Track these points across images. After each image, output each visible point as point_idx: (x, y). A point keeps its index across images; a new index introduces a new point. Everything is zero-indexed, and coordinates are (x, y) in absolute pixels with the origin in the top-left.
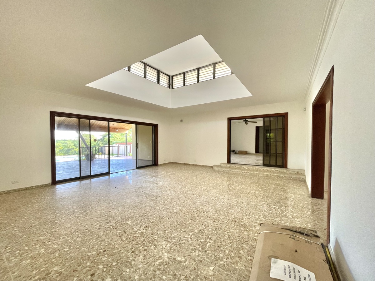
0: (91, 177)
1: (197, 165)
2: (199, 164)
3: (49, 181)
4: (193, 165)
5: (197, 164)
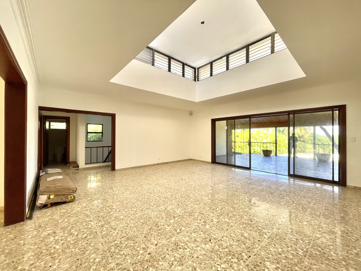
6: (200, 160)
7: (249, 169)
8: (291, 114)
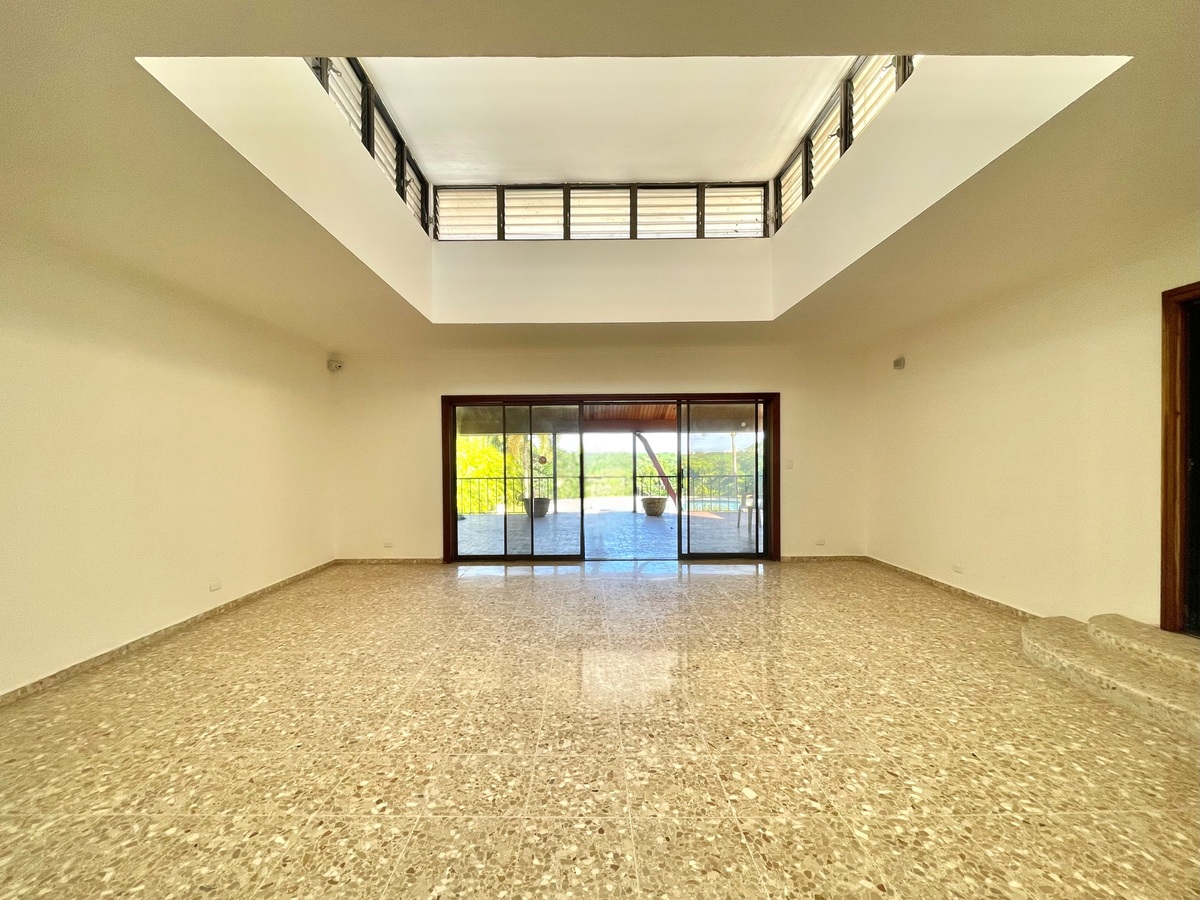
0: (531, 559)
1: (964, 596)
2: (978, 593)
3: (438, 553)
4: (948, 590)
5: (969, 590)
6: (387, 560)
7: (578, 559)
8: (684, 403)
